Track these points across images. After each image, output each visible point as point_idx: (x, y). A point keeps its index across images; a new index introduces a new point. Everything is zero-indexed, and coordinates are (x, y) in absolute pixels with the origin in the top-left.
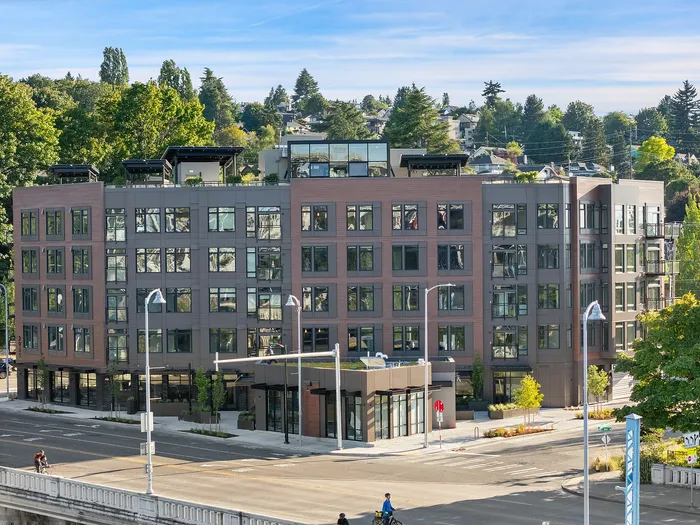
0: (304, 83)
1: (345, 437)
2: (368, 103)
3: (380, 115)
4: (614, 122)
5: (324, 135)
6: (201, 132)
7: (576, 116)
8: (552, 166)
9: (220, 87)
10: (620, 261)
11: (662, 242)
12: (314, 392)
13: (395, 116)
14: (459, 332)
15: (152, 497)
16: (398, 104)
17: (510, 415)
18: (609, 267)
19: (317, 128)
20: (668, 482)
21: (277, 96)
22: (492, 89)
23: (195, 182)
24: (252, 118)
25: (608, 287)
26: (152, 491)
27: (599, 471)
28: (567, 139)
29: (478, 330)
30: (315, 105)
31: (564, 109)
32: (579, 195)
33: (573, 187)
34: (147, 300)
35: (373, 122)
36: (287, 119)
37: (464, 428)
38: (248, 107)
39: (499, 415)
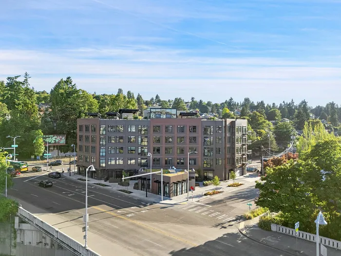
0: (157, 97)
1: (164, 195)
2: (169, 101)
3: (171, 103)
4: (216, 105)
5: (160, 107)
6: (133, 105)
7: (209, 104)
8: (205, 114)
9: (141, 97)
10: (237, 141)
11: (246, 135)
12: (155, 182)
13: (175, 103)
14: (195, 160)
15: (86, 249)
16: (175, 101)
17: (210, 184)
18: (234, 143)
19: (159, 105)
20: (278, 231)
21: (152, 99)
22: (193, 98)
23: (126, 118)
24: (147, 103)
25: (234, 148)
26: (87, 246)
27: (247, 219)
28: (208, 108)
29: (200, 159)
30: (159, 101)
31: (206, 103)
32: (227, 124)
33: (226, 121)
34: (87, 170)
35: (170, 105)
36: (154, 104)
37: (199, 190)
38: (146, 101)
39: (206, 185)
